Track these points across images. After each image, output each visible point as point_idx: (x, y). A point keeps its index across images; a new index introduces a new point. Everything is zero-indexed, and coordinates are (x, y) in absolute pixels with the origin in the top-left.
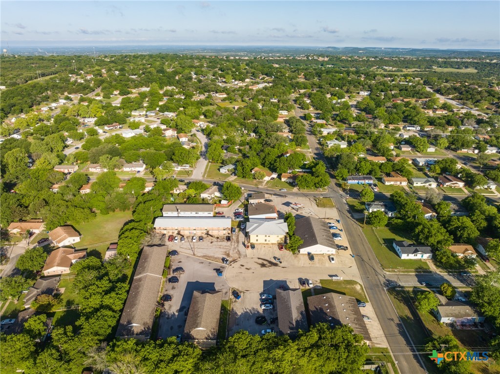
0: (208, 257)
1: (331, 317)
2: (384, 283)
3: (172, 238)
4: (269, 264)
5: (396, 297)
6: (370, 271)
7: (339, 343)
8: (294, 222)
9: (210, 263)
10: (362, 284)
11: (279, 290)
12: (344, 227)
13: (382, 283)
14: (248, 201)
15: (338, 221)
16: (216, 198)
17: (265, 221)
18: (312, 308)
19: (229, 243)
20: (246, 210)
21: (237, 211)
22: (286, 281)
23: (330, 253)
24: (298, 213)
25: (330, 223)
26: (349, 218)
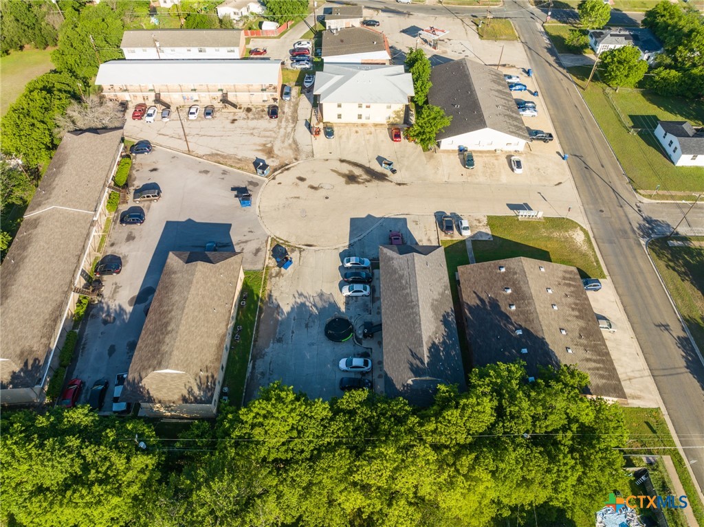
0: (222, 156)
1: (520, 327)
2: (640, 228)
3: (141, 112)
4: (365, 177)
5: (671, 264)
6: (604, 194)
7: (556, 431)
8: (429, 71)
9: (225, 172)
10: (587, 227)
11: (388, 252)
12: (541, 84)
13: (635, 226)
14: (324, 24)
15: (528, 73)
16: (251, 18)
17: (360, 69)
18: (469, 298)
19: (274, 122)
20: (318, 45)
21: (297, 46)
22: (405, 219)
23: (511, 149)
24: (436, 52)
25: (510, 77)
26: (550, 65)
